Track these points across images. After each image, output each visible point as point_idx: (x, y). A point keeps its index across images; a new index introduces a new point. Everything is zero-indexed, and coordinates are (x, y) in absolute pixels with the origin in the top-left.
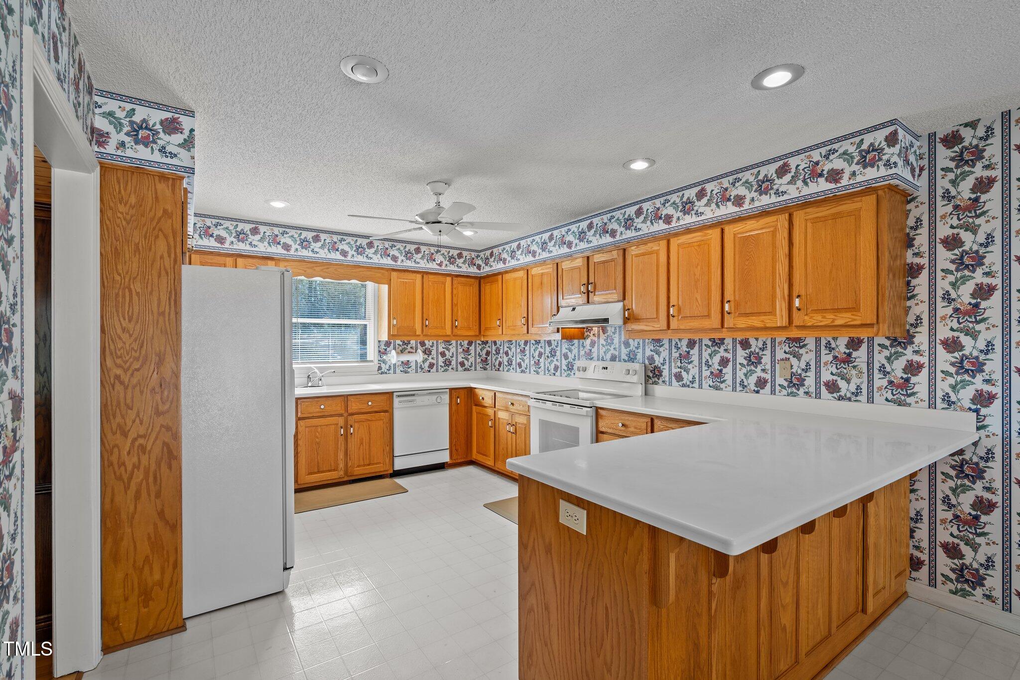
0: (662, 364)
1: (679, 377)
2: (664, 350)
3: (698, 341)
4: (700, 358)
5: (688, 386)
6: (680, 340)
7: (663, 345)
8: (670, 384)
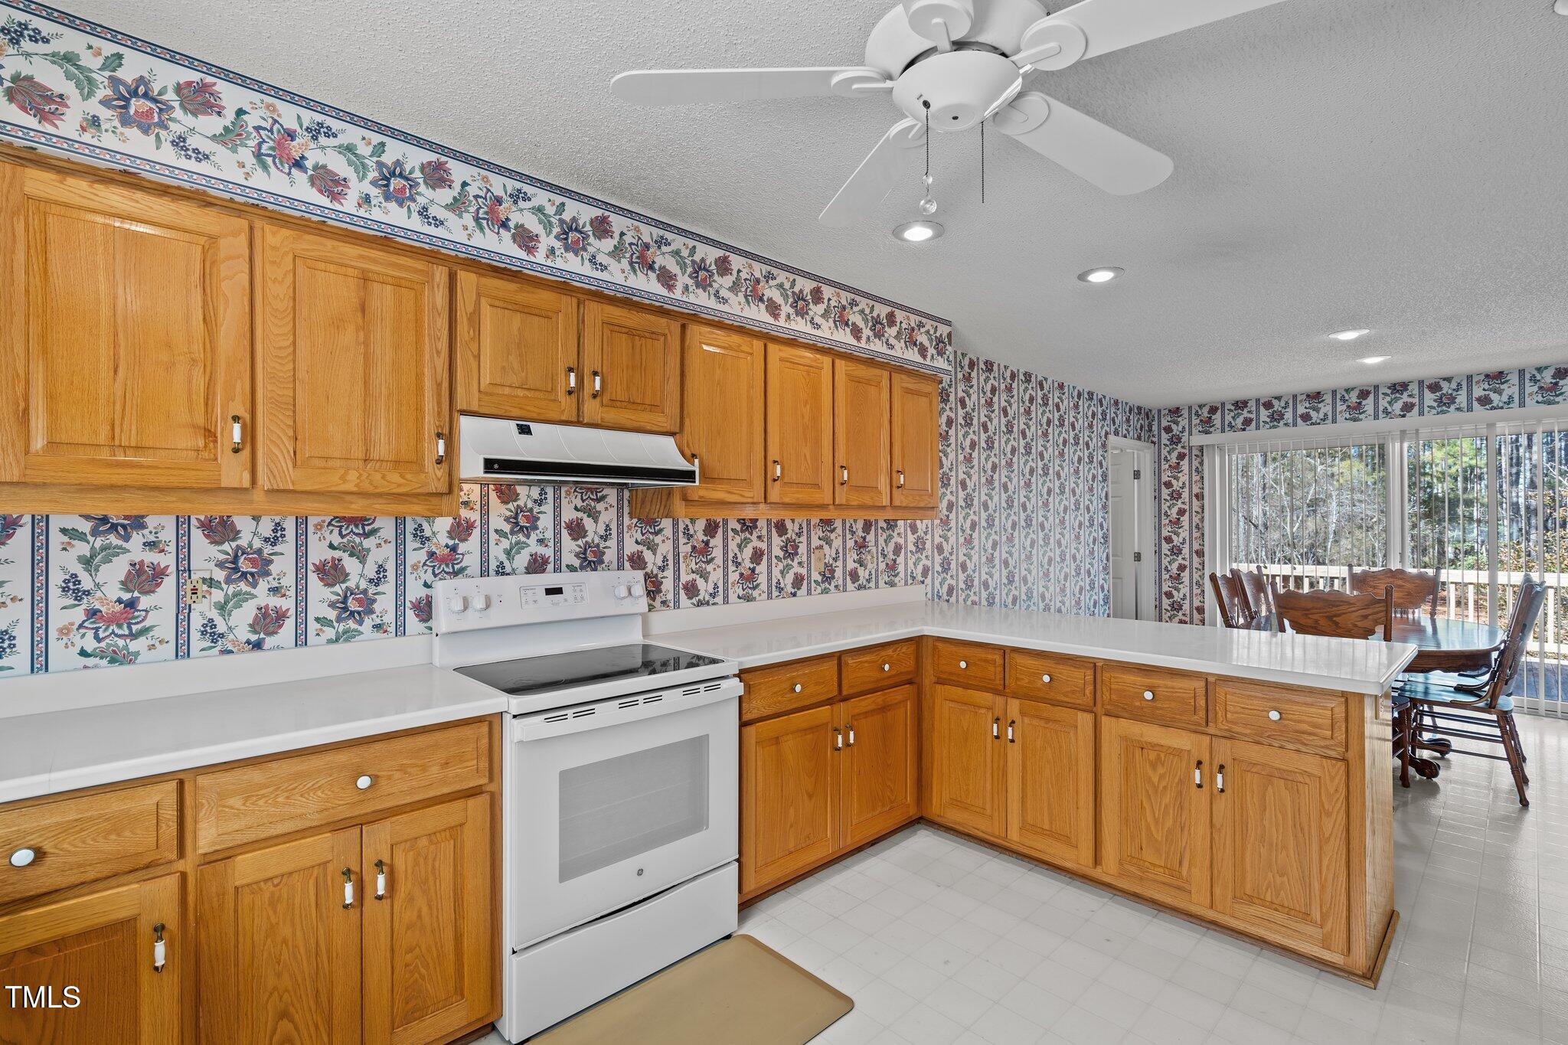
0: (660, 568)
1: (691, 590)
2: (663, 541)
3: (721, 523)
4: (725, 553)
5: (708, 603)
6: (693, 521)
7: (661, 530)
8: (677, 605)
